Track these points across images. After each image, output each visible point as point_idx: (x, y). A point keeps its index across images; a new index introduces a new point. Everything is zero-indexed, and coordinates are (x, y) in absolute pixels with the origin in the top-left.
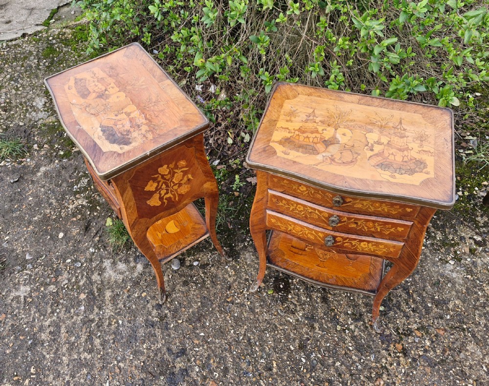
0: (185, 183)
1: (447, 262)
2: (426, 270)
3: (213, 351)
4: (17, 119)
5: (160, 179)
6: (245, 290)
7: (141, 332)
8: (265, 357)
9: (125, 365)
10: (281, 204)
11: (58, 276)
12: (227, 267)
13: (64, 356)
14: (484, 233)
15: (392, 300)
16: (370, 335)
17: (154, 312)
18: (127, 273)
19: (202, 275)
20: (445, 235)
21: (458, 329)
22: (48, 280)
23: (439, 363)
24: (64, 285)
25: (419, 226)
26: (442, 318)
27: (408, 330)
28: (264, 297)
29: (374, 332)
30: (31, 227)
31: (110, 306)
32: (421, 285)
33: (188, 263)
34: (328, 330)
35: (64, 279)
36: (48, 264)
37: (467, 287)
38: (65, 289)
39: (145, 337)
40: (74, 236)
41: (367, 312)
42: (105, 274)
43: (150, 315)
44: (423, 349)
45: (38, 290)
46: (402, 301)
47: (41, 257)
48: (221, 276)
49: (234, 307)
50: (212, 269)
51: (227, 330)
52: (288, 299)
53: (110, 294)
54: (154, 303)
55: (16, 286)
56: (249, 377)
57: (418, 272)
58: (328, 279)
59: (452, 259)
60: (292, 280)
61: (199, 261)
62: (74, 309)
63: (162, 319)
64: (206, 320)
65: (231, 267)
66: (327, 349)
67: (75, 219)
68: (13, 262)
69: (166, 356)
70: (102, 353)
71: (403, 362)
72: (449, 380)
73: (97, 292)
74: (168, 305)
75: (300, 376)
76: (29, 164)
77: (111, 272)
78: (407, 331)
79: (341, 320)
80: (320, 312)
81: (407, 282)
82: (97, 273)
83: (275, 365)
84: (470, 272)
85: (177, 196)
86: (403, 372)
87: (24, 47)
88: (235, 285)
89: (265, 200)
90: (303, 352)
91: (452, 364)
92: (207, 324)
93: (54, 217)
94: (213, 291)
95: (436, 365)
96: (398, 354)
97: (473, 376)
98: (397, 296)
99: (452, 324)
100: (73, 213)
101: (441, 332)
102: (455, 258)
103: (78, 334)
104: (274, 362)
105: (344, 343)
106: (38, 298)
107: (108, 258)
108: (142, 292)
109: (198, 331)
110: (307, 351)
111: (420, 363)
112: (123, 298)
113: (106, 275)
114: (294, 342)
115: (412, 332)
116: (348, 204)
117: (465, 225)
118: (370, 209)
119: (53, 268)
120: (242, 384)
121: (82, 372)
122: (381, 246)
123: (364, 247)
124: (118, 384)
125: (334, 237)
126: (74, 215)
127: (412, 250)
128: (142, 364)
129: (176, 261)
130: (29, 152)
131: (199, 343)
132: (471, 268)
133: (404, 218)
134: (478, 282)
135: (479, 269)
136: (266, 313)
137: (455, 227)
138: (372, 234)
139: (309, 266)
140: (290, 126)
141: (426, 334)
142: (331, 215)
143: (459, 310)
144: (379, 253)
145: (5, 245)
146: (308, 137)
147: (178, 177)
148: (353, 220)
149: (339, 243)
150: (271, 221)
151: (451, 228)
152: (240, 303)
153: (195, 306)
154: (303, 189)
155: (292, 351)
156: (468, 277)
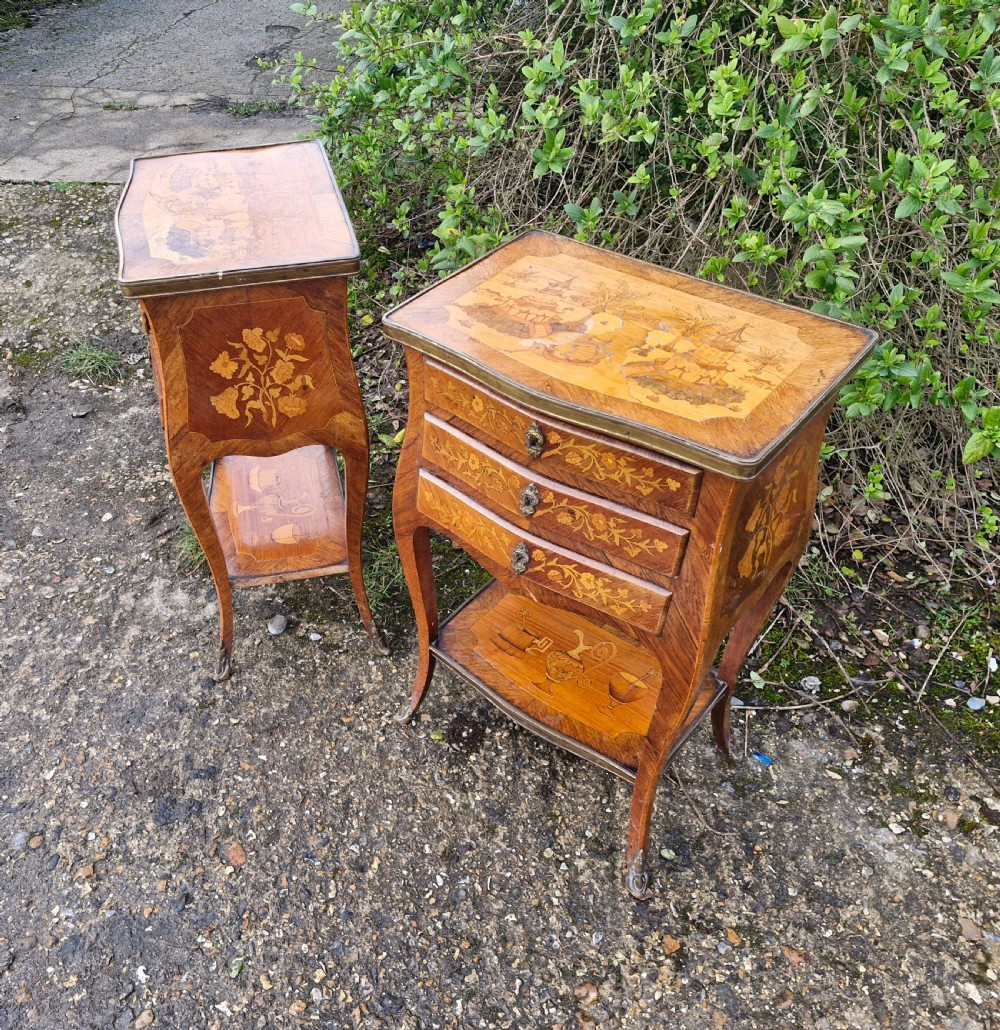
0: (295, 392)
1: (885, 825)
2: (819, 821)
3: (268, 794)
5: (243, 356)
6: (388, 713)
7: (156, 713)
8: (364, 844)
9: (98, 754)
11: (67, 577)
12: (372, 663)
13: (7, 700)
15: (703, 849)
16: (614, 893)
17: (196, 690)
18: (184, 611)
19: (317, 661)
20: (909, 770)
21: (841, 967)
22: (48, 577)
23: (755, 1015)
24: (68, 594)
26: (810, 928)
27: (713, 921)
28: (419, 740)
29: (625, 892)
30: (67, 490)
31: (126, 652)
32: (792, 846)
33: (301, 633)
34: (522, 849)
35: (72, 586)
36: (62, 554)
37: (910, 893)
38: (66, 600)
39: (157, 722)
40: (127, 526)
42: (145, 600)
43: (186, 692)
44: (728, 972)
45: (23, 586)
46: (727, 859)
47: (56, 539)
48: (351, 674)
49: (348, 736)
50: (343, 657)
51: (315, 768)
52: (466, 762)
54: (204, 673)
56: (312, 865)
57: (798, 819)
58: (546, 713)
59: (901, 823)
60: (494, 731)
61: (325, 635)
62: (64, 635)
63: (203, 705)
64: (284, 736)
65: (382, 668)
66: (502, 882)
67: (143, 500)
68: (8, 532)
69: (178, 769)
70: (70, 720)
71: (665, 977)
73: (117, 623)
74: (228, 688)
75: (417, 906)
76: (116, 396)
77: (157, 600)
78: (708, 922)
79: (562, 841)
80: (523, 810)
81: (760, 828)
82: (133, 593)
83: (375, 865)
84: (940, 868)
85: (275, 414)
86: (657, 997)
88: (372, 699)
90: (448, 866)
92: (282, 745)
93: (111, 486)
94: (323, 693)
95: (744, 1016)
96: (662, 958)
98: (719, 845)
99: (831, 953)
100: (145, 490)
101: (794, 958)
102: (910, 823)
103: (48, 676)
104: (376, 859)
105: (546, 886)
106: (17, 598)
107: (165, 577)
108: (193, 651)
109: (257, 750)
110: (458, 868)
111: (707, 997)
112: (153, 648)
113: (147, 602)
114: (438, 842)
115: (718, 928)
116: (555, 451)
117: (973, 768)
118: (598, 472)
119: (67, 561)
120: (291, 872)
121: (21, 738)
122: (623, 593)
123: (588, 589)
124: (70, 779)
125: (530, 548)
126: (145, 494)
127: (687, 614)
128: (129, 764)
129: (280, 620)
130: (126, 378)
131: (249, 770)
132: (944, 858)
133: (669, 512)
134: (948, 893)
135: (965, 867)
136: (407, 768)
137: (943, 763)
138: (604, 552)
139: (516, 678)
140: (506, 292)
141: (752, 945)
142: (525, 483)
143: (866, 931)
144: (618, 612)
145: (11, 504)
146: (528, 312)
147: (282, 370)
148: (566, 501)
149: (538, 568)
150: (424, 497)
151: (931, 761)
152: (365, 733)
153: (275, 706)
154: (479, 407)
155: (424, 855)
156: (926, 872)
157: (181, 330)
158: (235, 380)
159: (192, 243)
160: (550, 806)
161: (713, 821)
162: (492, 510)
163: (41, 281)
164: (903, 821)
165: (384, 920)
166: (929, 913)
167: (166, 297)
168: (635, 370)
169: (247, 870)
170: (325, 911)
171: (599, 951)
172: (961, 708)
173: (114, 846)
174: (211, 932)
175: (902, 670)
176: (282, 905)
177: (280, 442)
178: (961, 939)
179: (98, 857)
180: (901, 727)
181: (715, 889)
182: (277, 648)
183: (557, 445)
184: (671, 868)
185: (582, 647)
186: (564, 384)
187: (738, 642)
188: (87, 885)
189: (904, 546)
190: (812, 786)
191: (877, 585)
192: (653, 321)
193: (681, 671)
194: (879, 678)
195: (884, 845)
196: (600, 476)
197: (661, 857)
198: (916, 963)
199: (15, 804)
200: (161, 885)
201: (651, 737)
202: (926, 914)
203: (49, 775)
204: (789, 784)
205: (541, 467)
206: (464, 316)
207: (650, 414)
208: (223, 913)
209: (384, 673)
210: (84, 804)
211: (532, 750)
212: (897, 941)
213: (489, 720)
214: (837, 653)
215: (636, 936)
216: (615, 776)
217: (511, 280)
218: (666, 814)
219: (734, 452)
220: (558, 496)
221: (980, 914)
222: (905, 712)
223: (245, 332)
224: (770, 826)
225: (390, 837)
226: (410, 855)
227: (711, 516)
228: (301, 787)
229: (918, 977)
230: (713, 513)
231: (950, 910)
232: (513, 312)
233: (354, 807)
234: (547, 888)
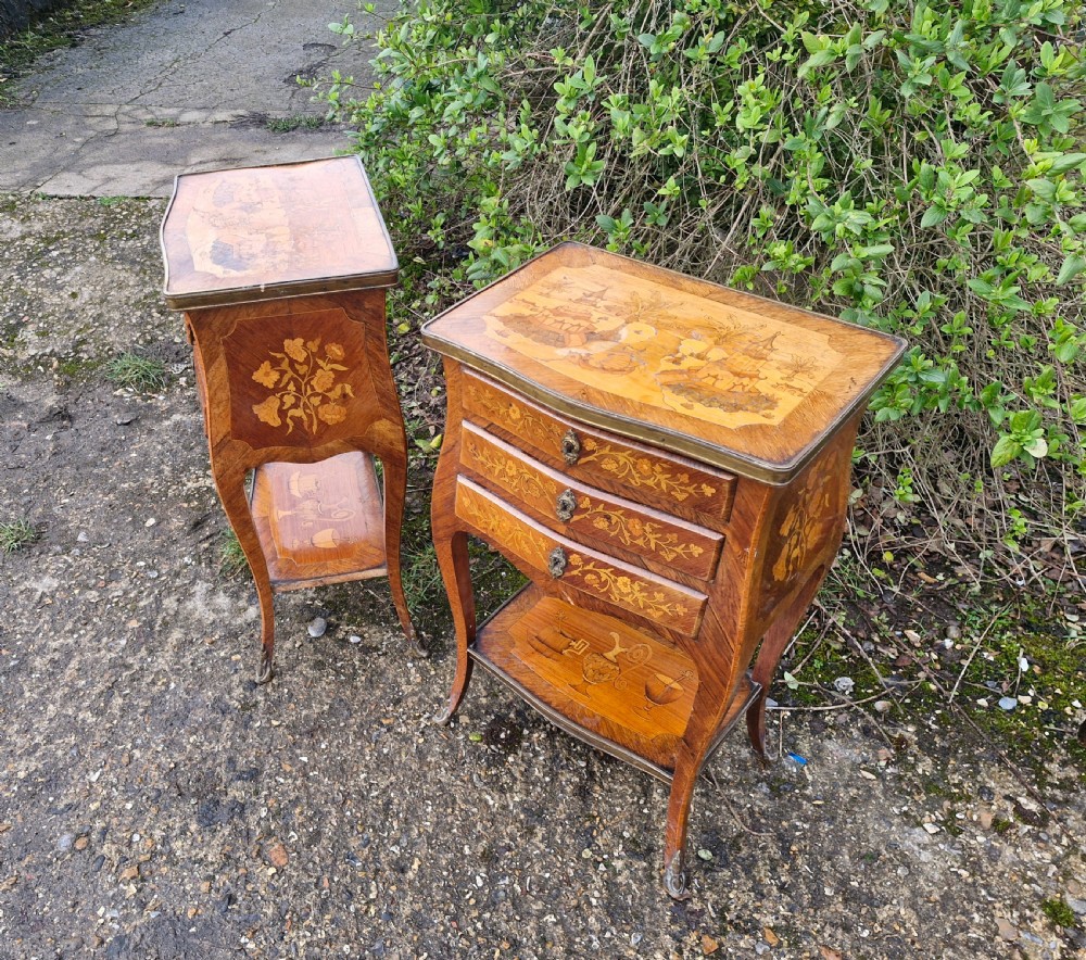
0: (335, 400)
1: (920, 824)
2: (854, 821)
3: (309, 796)
4: (174, 331)
5: (285, 365)
6: (427, 715)
7: (198, 716)
8: (404, 845)
9: (142, 756)
10: (481, 458)
11: (111, 581)
12: (410, 665)
13: (53, 703)
14: (1053, 799)
15: (740, 849)
16: (652, 894)
17: (238, 692)
18: (226, 614)
19: (357, 663)
20: (943, 770)
22: (93, 581)
24: (113, 598)
26: (847, 929)
27: (750, 921)
28: (458, 741)
29: (663, 892)
30: (111, 496)
31: (169, 655)
32: (828, 846)
33: (340, 635)
34: (561, 850)
35: (116, 590)
36: (107, 559)
37: (946, 893)
38: (111, 603)
39: (200, 724)
40: (171, 531)
42: (188, 603)
43: (229, 694)
45: (69, 590)
46: (763, 859)
47: (101, 544)
48: (390, 676)
49: (388, 738)
50: (382, 659)
51: (355, 769)
52: (504, 763)
54: (246, 676)
55: (39, 574)
56: (353, 866)
57: (834, 818)
58: (583, 715)
59: (936, 823)
60: (531, 732)
61: (364, 638)
62: (109, 638)
63: (245, 707)
64: (325, 738)
65: (420, 670)
66: (541, 883)
67: (186, 505)
68: (54, 538)
69: (221, 771)
70: (115, 722)
73: (160, 626)
74: (269, 690)
75: (458, 907)
76: (159, 404)
77: (200, 604)
78: (746, 922)
79: (600, 842)
80: (561, 811)
81: (796, 828)
82: (177, 597)
83: (415, 866)
84: (975, 868)
85: (315, 422)
88: (411, 701)
90: (488, 867)
92: (323, 746)
93: (154, 492)
94: (362, 695)
98: (756, 845)
99: (868, 952)
100: (188, 496)
102: (944, 823)
103: (94, 679)
104: (416, 860)
105: (585, 886)
106: (62, 602)
107: (207, 581)
108: (235, 653)
109: (298, 751)
110: (497, 868)
112: (196, 651)
113: (190, 605)
114: (477, 843)
115: (756, 928)
116: (591, 458)
117: (1006, 768)
118: (633, 478)
119: (111, 566)
120: (332, 873)
121: (67, 740)
122: (659, 597)
123: (625, 592)
124: (115, 781)
125: (567, 552)
126: (188, 499)
127: (722, 618)
128: (172, 765)
129: (320, 622)
130: (168, 386)
131: (291, 772)
132: (979, 858)
133: (704, 517)
134: (984, 892)
135: (1000, 868)
136: (446, 769)
137: (977, 763)
138: (638, 556)
139: (552, 680)
140: (541, 302)
141: (789, 945)
142: (561, 489)
143: (903, 931)
144: (655, 616)
145: (56, 510)
146: (563, 322)
147: (323, 379)
148: (602, 506)
149: (575, 572)
150: (462, 503)
151: (964, 760)
152: (404, 735)
153: (316, 708)
154: (515, 414)
155: (464, 856)
156: (961, 872)
157: (224, 341)
158: (278, 389)
159: (235, 257)
160: (588, 807)
161: (749, 821)
162: (529, 515)
163: (86, 292)
164: (938, 821)
165: (424, 921)
166: (965, 913)
167: (209, 310)
168: (669, 378)
169: (289, 871)
170: (366, 912)
171: (638, 952)
172: (993, 708)
173: (159, 847)
174: (254, 933)
175: (934, 670)
176: (323, 907)
177: (320, 449)
178: (998, 939)
179: (142, 858)
180: (934, 727)
181: (752, 889)
182: (317, 650)
183: (593, 452)
184: (708, 868)
185: (618, 649)
186: (600, 393)
187: (772, 644)
188: (132, 886)
189: (934, 548)
190: (847, 786)
191: (908, 586)
192: (686, 330)
193: (717, 674)
194: (911, 678)
195: (919, 845)
196: (636, 482)
197: (698, 857)
199: (61, 806)
200: (204, 886)
201: (689, 739)
202: (963, 914)
203: (94, 777)
204: (823, 784)
205: (577, 473)
206: (500, 326)
207: (685, 422)
208: (265, 914)
209: (422, 675)
210: (129, 806)
211: (570, 751)
212: (934, 940)
213: (527, 721)
214: (869, 653)
215: (674, 937)
216: (651, 777)
217: (546, 291)
218: (703, 814)
219: (768, 458)
220: (595, 502)
221: (1016, 914)
222: (938, 712)
223: (287, 342)
224: (806, 826)
225: (429, 838)
226: (450, 855)
227: (746, 521)
228: (342, 788)
230: (748, 518)
231: (986, 910)
232: (548, 322)
233: (394, 808)
234: (586, 888)
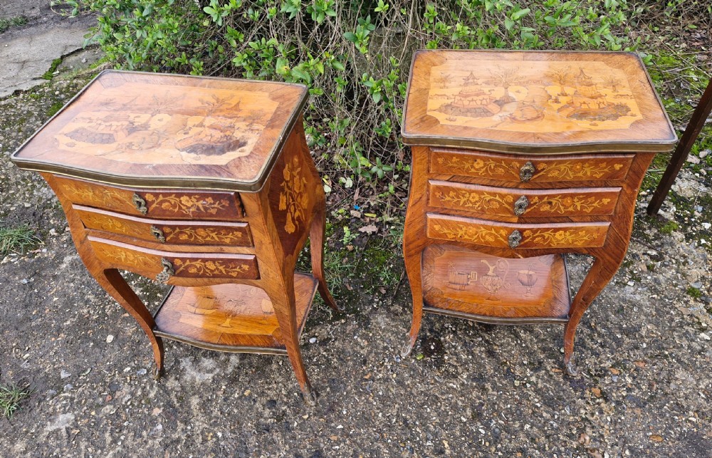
1: (625, 284)
3: (360, 446)
4: (20, 199)
6: (387, 360)
8: (432, 438)
10: (448, 198)
11: (115, 392)
12: (355, 337)
16: (557, 383)
17: (267, 412)
18: (218, 370)
19: (324, 353)
21: (659, 357)
22: (101, 399)
23: (648, 400)
24: (126, 403)
25: (629, 191)
26: (637, 348)
27: (602, 369)
28: (413, 364)
30: (62, 335)
31: (201, 416)
32: (603, 315)
33: (302, 343)
34: (504, 389)
35: (124, 394)
36: (98, 378)
38: (128, 407)
40: (130, 337)
41: (548, 357)
42: (185, 377)
43: (262, 417)
44: (625, 389)
45: (86, 415)
47: (84, 372)
49: (376, 385)
50: (337, 343)
51: (373, 414)
52: (444, 361)
53: (198, 401)
54: (264, 400)
55: (51, 417)
60: (444, 337)
61: (316, 337)
62: (147, 430)
63: (279, 419)
64: (341, 406)
65: (363, 337)
66: (509, 412)
71: (605, 408)
72: (665, 418)
73: (178, 402)
74: (285, 400)
75: (483, 452)
76: (46, 256)
77: (194, 373)
78: (601, 371)
79: (518, 374)
80: (489, 369)
81: (586, 315)
82: (173, 377)
83: (446, 445)
84: (657, 292)
85: (303, 212)
86: (609, 420)
87: (18, 108)
88: (372, 357)
89: (424, 198)
90: (479, 421)
91: (664, 399)
92: (345, 413)
93: (95, 317)
94: (343, 369)
95: (645, 404)
96: (598, 400)
97: (692, 407)
99: (652, 353)
101: (642, 365)
102: (633, 278)
104: (444, 441)
105: (528, 400)
106: (89, 426)
107: (186, 356)
108: (245, 390)
109: (333, 425)
110: (485, 419)
111: (626, 405)
112: (217, 403)
113: (187, 377)
114: (465, 411)
115: (606, 371)
119: (105, 382)
122: (582, 233)
130: (44, 240)
131: (338, 439)
132: (654, 286)
134: (667, 300)
135: (664, 286)
136: (419, 383)
141: (623, 370)
144: (580, 244)
145: (25, 366)
149: (528, 240)
150: (433, 228)
152: (383, 378)
155: (465, 423)
156: (654, 296)
160: (498, 359)
164: (630, 279)
171: (573, 415)
178: (685, 316)
181: (592, 354)
198: (680, 337)
202: (667, 314)
209: (366, 339)
211: (469, 336)
212: (667, 332)
213: (438, 333)
215: (581, 398)
216: (513, 326)
218: (547, 331)
220: (541, 197)
221: (683, 302)
225: (441, 425)
226: (458, 428)
228: (375, 430)
229: (685, 343)
233: (410, 421)
234: (530, 401)
